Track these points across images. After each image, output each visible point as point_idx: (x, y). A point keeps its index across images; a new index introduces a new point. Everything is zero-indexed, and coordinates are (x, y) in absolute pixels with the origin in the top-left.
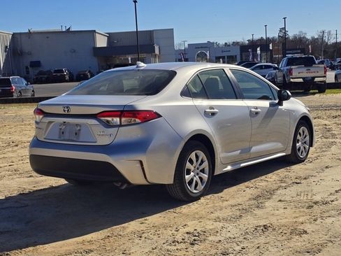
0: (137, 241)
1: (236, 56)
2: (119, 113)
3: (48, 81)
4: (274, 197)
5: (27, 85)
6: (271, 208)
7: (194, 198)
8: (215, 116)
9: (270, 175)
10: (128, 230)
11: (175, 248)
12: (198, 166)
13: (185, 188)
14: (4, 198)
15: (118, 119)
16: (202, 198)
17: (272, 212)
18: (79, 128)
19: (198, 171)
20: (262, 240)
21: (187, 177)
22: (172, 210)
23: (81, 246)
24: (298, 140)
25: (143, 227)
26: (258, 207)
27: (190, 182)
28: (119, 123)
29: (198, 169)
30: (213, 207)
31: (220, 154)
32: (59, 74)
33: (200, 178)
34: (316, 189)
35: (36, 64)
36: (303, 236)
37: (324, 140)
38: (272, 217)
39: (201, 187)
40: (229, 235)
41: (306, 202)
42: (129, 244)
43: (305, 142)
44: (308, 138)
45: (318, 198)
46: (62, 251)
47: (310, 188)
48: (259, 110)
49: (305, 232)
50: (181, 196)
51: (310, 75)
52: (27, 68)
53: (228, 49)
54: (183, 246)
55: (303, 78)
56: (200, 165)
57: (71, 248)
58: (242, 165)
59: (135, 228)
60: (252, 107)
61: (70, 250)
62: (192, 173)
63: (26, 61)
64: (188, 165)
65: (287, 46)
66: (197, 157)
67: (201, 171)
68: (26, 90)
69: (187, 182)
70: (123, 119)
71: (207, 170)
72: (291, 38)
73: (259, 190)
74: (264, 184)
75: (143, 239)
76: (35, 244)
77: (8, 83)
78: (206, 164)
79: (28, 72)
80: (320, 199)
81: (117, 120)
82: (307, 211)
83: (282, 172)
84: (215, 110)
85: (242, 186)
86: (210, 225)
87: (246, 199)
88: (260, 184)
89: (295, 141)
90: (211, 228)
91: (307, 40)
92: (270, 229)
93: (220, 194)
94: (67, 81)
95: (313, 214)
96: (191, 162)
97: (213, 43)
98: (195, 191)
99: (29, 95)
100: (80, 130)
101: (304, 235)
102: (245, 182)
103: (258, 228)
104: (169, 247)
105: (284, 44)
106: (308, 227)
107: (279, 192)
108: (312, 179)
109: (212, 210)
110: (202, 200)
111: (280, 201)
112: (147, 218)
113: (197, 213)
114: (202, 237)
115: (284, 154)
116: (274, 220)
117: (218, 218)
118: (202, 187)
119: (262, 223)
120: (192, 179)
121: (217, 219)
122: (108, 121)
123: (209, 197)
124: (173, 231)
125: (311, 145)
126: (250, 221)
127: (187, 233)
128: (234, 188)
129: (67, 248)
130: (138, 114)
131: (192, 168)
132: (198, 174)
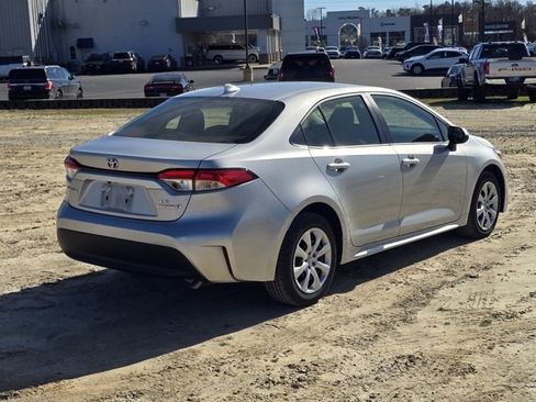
0: (211, 377)
1: (404, 32)
2: (192, 173)
3: (104, 71)
4: (433, 301)
5: (71, 79)
6: (425, 324)
7: (306, 301)
8: (344, 174)
9: (431, 260)
10: (201, 357)
11: (268, 393)
12: (314, 251)
13: (292, 287)
14: (18, 290)
15: (190, 182)
16: (320, 300)
17: (425, 331)
18: (131, 192)
19: (315, 260)
20: (404, 381)
21: (296, 269)
22: (271, 322)
23: (126, 383)
24: (480, 203)
25: (223, 352)
26: (404, 320)
27: (302, 278)
28: (191, 188)
29: (314, 256)
30: (335, 318)
31: (350, 231)
32: (121, 60)
33: (318, 270)
34: (500, 289)
35: (86, 43)
36: (467, 376)
37: (527, 194)
38: (424, 339)
39: (318, 284)
40: (353, 371)
41: (480, 314)
42: (198, 384)
43: (491, 206)
44: (496, 198)
45: (500, 307)
46: (98, 391)
47: (491, 287)
48: (416, 160)
49: (472, 370)
50: (287, 298)
51: (517, 74)
52: (72, 49)
53: (390, 20)
54: (280, 389)
55: (506, 79)
56: (318, 249)
57: (111, 386)
58: (386, 246)
59: (212, 353)
60: (404, 156)
61: (108, 390)
62: (305, 264)
63: (72, 38)
64: (299, 251)
65: (486, 17)
66: (313, 238)
67: (319, 259)
68: (69, 88)
69: (296, 277)
70: (198, 182)
71: (329, 257)
72: (493, 4)
73: (411, 288)
74: (419, 276)
75: (221, 374)
76: (58, 377)
77: (41, 75)
78: (327, 249)
79: (73, 56)
80: (504, 308)
81: (188, 183)
82: (480, 329)
83: (450, 255)
84: (345, 164)
85: (384, 280)
86: (327, 352)
87: (389, 304)
88: (414, 277)
89: (475, 204)
90: (327, 357)
91: (520, 7)
92: (419, 363)
93: (349, 295)
94: (134, 72)
95: (489, 337)
96: (304, 246)
97: (368, 11)
98: (309, 291)
99: (73, 95)
100: (132, 196)
101: (471, 375)
102: (391, 271)
103: (400, 361)
104: (259, 391)
105: (482, 15)
106: (479, 361)
107: (441, 292)
108: (496, 270)
109: (333, 323)
110: (320, 304)
111: (441, 309)
112: (232, 335)
113: (309, 329)
114: (312, 374)
115: (456, 226)
116: (426, 347)
117: (341, 339)
118: (321, 285)
119: (409, 350)
120: (305, 273)
121: (339, 342)
122: (175, 185)
123: (330, 298)
124: (269, 363)
125: (501, 209)
126: (389, 347)
127: (290, 366)
128: (372, 284)
129: (106, 387)
130: (221, 174)
131: (305, 255)
132: (314, 264)
